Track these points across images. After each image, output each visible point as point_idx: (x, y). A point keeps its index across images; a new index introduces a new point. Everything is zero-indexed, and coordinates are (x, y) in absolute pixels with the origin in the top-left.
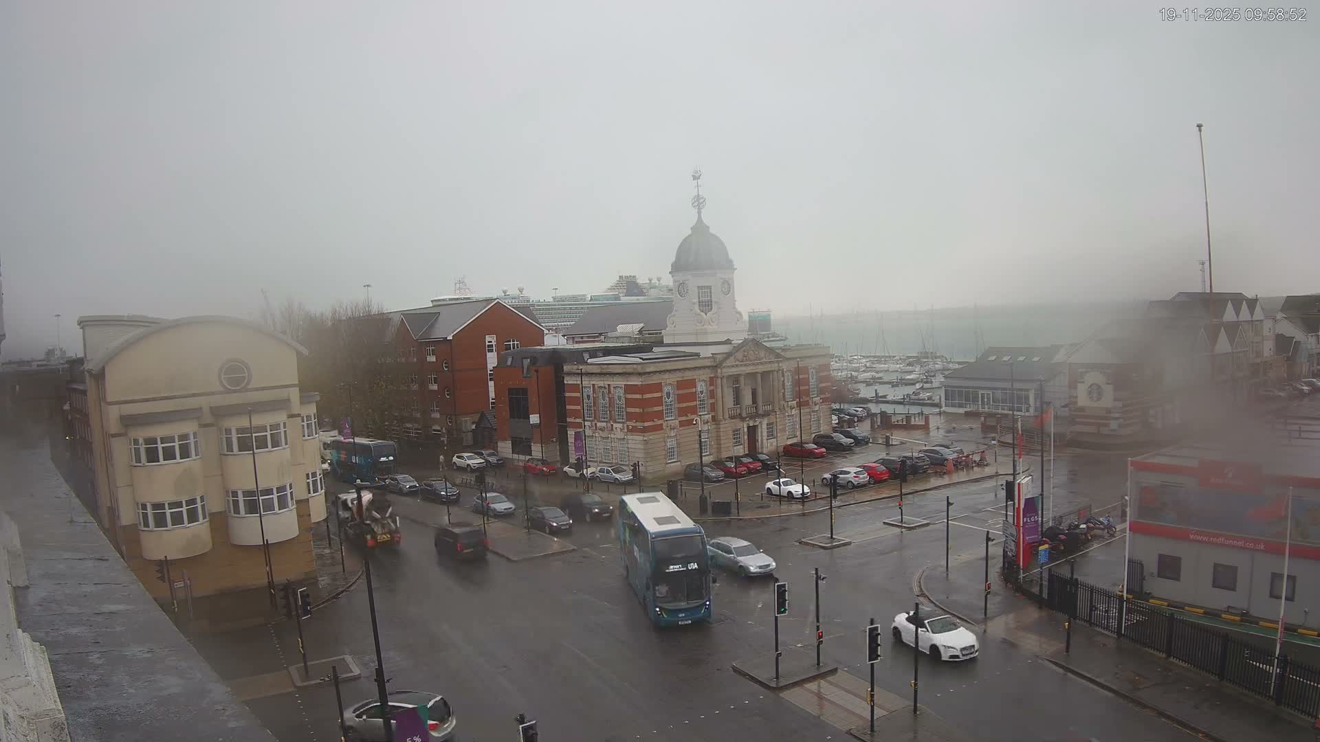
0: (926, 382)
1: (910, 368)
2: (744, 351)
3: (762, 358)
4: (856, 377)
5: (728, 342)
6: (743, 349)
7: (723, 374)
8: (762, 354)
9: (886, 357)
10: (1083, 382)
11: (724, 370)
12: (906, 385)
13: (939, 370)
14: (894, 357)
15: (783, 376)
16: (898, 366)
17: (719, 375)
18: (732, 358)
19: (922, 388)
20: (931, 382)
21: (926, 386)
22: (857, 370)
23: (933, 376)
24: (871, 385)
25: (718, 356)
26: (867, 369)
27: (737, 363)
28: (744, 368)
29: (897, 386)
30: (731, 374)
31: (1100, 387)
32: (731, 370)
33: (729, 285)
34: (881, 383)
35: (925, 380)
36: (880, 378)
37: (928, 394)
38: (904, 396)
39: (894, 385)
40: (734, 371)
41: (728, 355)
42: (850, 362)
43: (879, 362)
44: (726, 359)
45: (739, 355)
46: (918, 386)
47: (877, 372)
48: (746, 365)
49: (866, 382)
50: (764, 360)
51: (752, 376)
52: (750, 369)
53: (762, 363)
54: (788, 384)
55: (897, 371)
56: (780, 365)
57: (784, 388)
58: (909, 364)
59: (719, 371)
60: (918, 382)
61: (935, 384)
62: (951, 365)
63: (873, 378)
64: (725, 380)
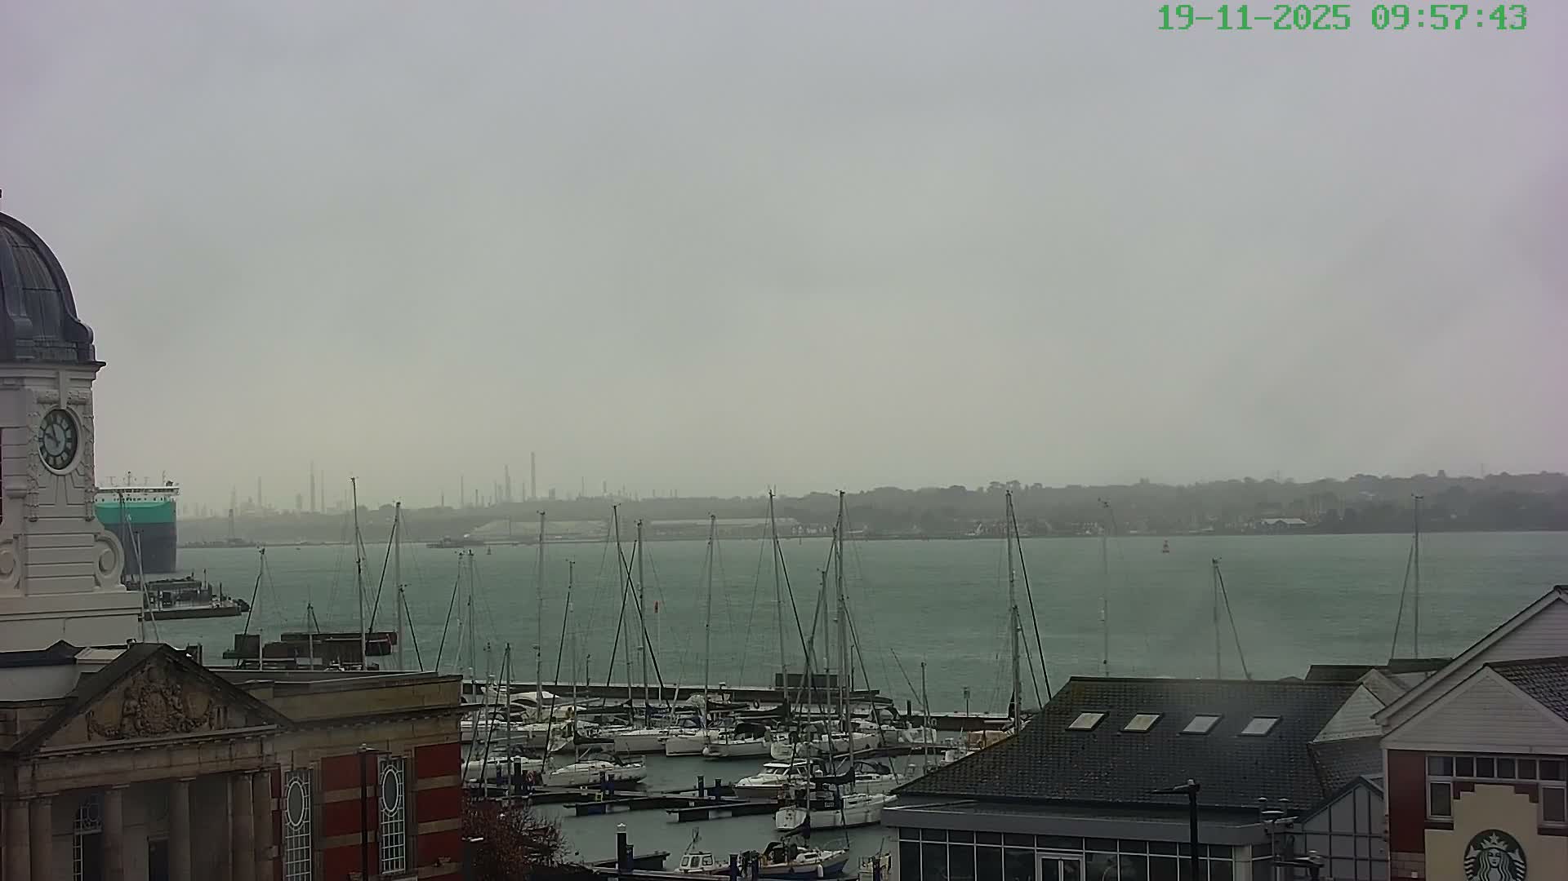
0: (819, 806)
1: (747, 743)
2: (127, 697)
3: (197, 723)
4: (538, 778)
5: (61, 655)
6: (123, 686)
7: (40, 788)
8: (198, 705)
9: (654, 693)
10: (1449, 826)
11: (46, 771)
12: (738, 812)
13: (868, 755)
14: (685, 694)
15: (277, 793)
16: (701, 733)
17: (23, 788)
18: (78, 724)
19: (806, 830)
20: (838, 804)
21: (822, 818)
22: (535, 748)
23: (842, 781)
24: (599, 810)
25: (22, 715)
26: (582, 747)
27: (98, 741)
28: (124, 764)
29: (702, 816)
30: (68, 784)
31: (1513, 844)
32: (70, 772)
33: (72, 425)
34: (637, 805)
35: (812, 796)
36: (632, 783)
37: (826, 855)
38: (733, 859)
39: (690, 812)
40: (87, 771)
41: (64, 709)
42: (512, 714)
43: (625, 716)
44: (49, 728)
45: (108, 710)
46: (787, 819)
47: (618, 758)
48: (130, 750)
49: (577, 798)
50: (204, 730)
51: (158, 791)
52: (150, 766)
53: (194, 743)
54: (296, 824)
55: (699, 754)
56: (268, 750)
57: (278, 840)
58: (744, 729)
59: (25, 773)
60: (782, 804)
61: (852, 813)
62: (910, 733)
63: (608, 784)
64: (46, 810)
